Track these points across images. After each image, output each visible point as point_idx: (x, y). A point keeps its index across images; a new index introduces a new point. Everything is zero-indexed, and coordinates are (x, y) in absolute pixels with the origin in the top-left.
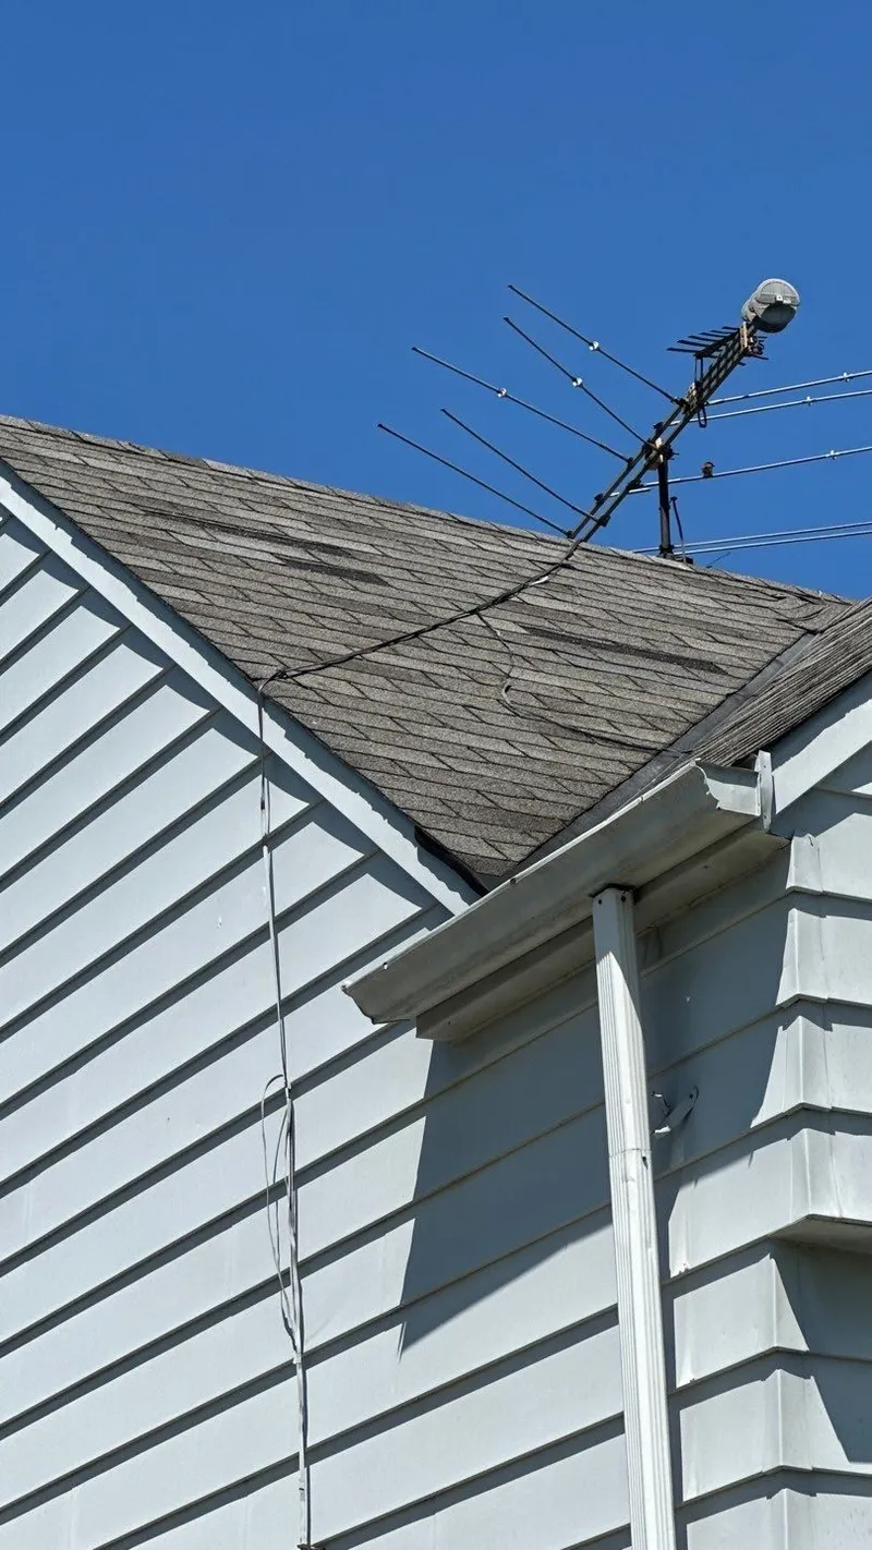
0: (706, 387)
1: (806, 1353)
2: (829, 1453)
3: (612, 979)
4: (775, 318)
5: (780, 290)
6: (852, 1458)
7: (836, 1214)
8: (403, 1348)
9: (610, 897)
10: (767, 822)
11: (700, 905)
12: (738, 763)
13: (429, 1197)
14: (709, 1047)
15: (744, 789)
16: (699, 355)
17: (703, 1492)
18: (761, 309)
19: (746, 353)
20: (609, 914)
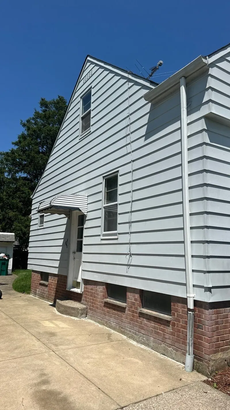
0: (152, 73)
1: (207, 130)
2: (208, 141)
3: (183, 90)
4: (160, 65)
5: (161, 62)
6: (210, 142)
7: (213, 112)
8: (145, 141)
9: (183, 78)
10: (208, 65)
11: (194, 79)
12: (205, 57)
13: (150, 122)
14: (194, 96)
15: (205, 60)
16: (152, 70)
17: (190, 147)
18: (159, 63)
19: (157, 69)
20: (182, 81)
